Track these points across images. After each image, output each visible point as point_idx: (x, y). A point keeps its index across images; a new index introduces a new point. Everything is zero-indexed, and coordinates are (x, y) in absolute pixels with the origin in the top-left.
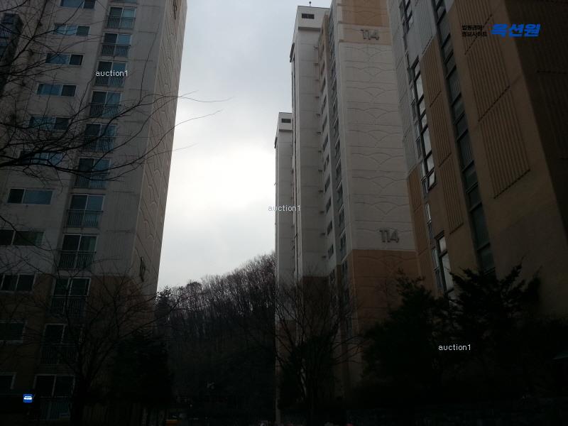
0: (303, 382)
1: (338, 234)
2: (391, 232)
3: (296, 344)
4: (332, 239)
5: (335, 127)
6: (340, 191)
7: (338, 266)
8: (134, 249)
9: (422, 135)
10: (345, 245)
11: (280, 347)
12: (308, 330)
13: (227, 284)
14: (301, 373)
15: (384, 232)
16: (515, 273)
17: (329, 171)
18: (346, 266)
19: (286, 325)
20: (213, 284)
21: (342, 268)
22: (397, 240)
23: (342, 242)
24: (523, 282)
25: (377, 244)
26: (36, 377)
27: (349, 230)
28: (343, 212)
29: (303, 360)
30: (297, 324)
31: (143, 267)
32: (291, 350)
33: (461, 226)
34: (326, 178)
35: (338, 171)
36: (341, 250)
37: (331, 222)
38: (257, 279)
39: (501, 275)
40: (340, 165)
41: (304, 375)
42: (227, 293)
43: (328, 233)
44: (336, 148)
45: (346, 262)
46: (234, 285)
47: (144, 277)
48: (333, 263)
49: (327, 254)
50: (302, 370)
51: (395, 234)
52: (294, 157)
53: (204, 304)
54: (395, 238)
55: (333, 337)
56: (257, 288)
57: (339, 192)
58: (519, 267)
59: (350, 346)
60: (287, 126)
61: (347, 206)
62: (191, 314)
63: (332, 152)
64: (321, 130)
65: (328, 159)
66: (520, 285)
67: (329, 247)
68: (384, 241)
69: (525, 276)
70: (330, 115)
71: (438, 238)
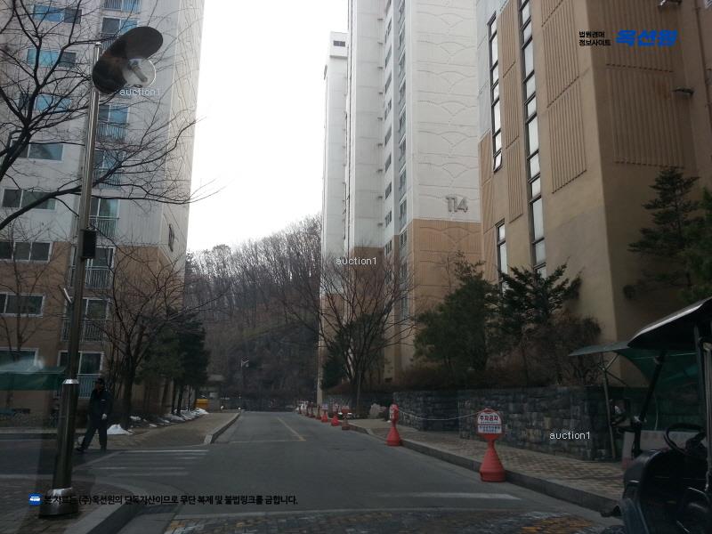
0: (350, 363)
1: (397, 199)
2: (460, 199)
3: (344, 323)
4: (390, 204)
5: (402, 63)
6: (403, 147)
7: (396, 237)
8: (163, 216)
9: (493, 107)
10: (405, 213)
11: (327, 327)
12: (358, 310)
13: (262, 249)
14: (348, 354)
15: (450, 199)
16: (559, 273)
17: (391, 119)
18: (406, 237)
19: (334, 303)
20: (245, 248)
21: (400, 240)
22: (465, 210)
23: (402, 209)
24: (567, 280)
25: (441, 213)
26: (60, 355)
27: (410, 196)
28: (405, 173)
29: (352, 340)
30: (346, 302)
31: (171, 235)
32: (338, 329)
33: (520, 216)
34: (387, 130)
35: (402, 122)
36: (400, 218)
37: (390, 185)
38: (298, 243)
39: (544, 274)
40: (404, 114)
41: (351, 356)
42: (262, 258)
43: (387, 197)
44: (401, 91)
45: (405, 233)
46: (271, 249)
47: (174, 246)
48: (390, 233)
49: (384, 221)
50: (350, 351)
51: (464, 202)
52: (348, 97)
53: (233, 271)
54: (463, 207)
55: (386, 316)
56: (298, 254)
57: (401, 147)
58: (564, 267)
59: (403, 327)
60: (341, 51)
61: (410, 167)
62: (217, 280)
63: (395, 96)
64: (383, 64)
65: (390, 104)
66: (564, 283)
67: (386, 214)
68: (450, 211)
69: (569, 276)
70: (395, 45)
71: (498, 226)
